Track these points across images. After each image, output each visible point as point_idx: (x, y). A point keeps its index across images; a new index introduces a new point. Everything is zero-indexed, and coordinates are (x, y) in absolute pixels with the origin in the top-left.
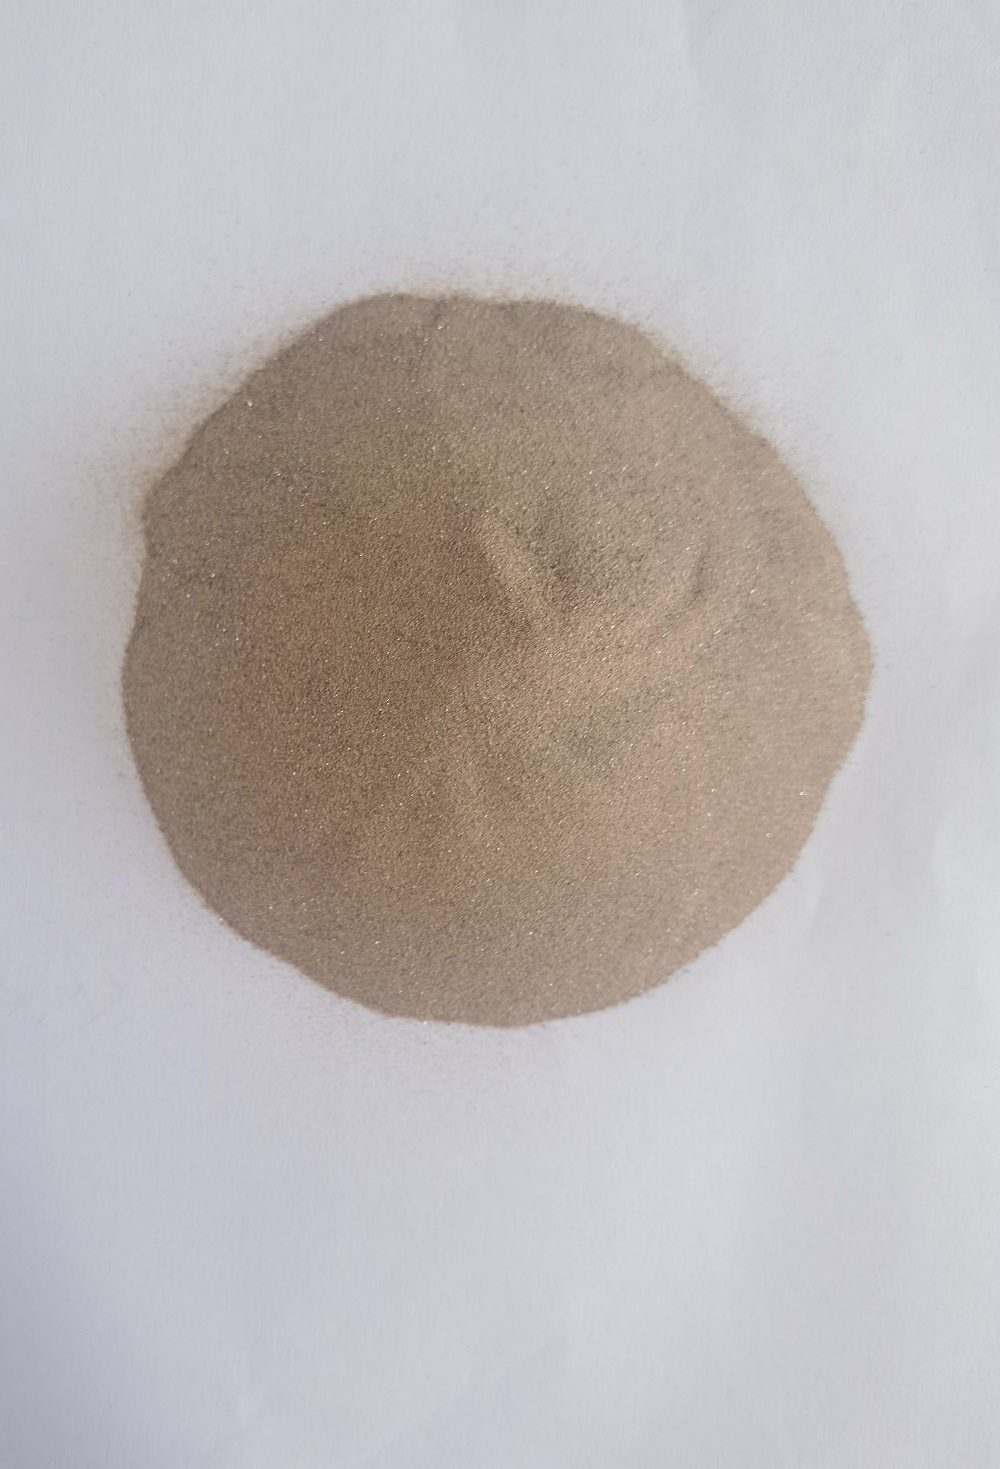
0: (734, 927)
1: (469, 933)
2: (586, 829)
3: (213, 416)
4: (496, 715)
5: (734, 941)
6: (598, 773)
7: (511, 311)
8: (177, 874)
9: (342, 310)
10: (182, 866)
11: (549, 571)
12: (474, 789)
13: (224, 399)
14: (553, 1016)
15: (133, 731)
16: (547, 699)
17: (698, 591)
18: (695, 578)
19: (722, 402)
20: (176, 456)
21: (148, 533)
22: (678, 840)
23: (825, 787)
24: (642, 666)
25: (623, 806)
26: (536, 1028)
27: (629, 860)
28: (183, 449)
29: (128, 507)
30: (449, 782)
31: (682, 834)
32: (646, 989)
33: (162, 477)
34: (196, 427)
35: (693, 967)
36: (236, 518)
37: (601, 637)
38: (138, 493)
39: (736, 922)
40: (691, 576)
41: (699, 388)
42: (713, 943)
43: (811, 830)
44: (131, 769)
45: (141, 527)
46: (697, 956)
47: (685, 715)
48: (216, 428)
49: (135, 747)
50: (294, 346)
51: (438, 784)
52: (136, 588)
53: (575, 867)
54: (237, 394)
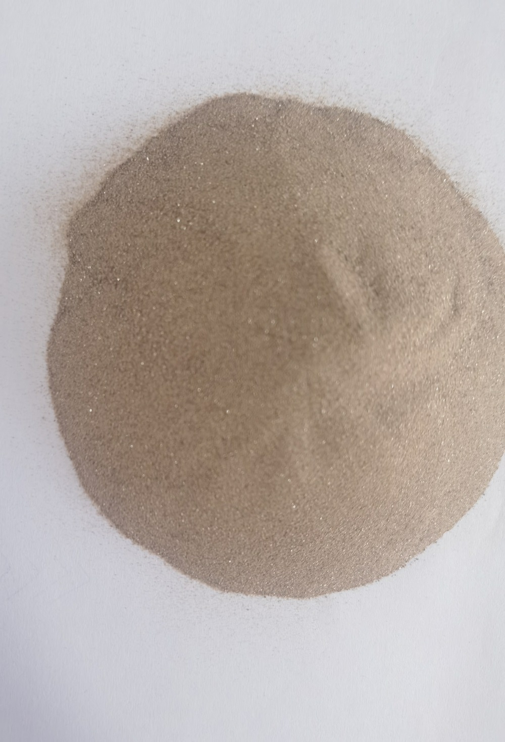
0: (448, 530)
1: (288, 540)
3: (121, 166)
7: (326, 113)
8: (81, 491)
9: (213, 101)
10: (85, 485)
12: (306, 443)
13: (128, 155)
15: (54, 388)
18: (453, 300)
20: (93, 193)
21: (70, 246)
28: (98, 188)
29: (57, 227)
30: (289, 438)
31: (432, 474)
32: (392, 571)
33: (82, 207)
34: (108, 173)
35: (421, 556)
36: (138, 239)
37: (405, 338)
38: (64, 217)
39: (450, 527)
40: (451, 299)
41: (442, 174)
42: (435, 541)
44: (51, 414)
45: (66, 242)
46: (424, 549)
47: (445, 394)
48: (122, 174)
49: (55, 399)
50: (179, 123)
52: (60, 285)
53: (367, 498)
54: (138, 152)
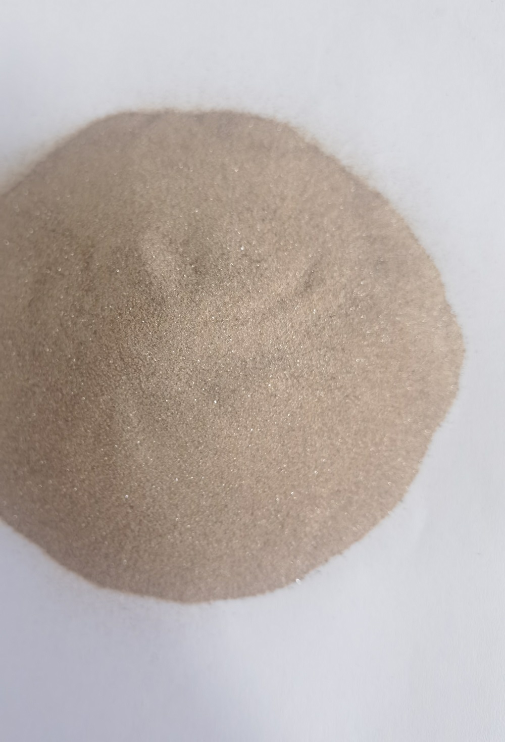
0: (356, 540)
1: (145, 529)
2: (220, 455)
4: (144, 366)
5: (356, 553)
6: (226, 412)
11: (188, 267)
12: (135, 421)
14: (216, 597)
16: (180, 355)
17: (308, 286)
18: (307, 277)
19: (347, 169)
22: (298, 469)
23: (428, 439)
24: (256, 335)
25: (248, 440)
26: (204, 605)
27: (258, 482)
30: (118, 415)
31: (301, 465)
32: (287, 583)
35: (324, 569)
37: (219, 311)
39: (357, 537)
40: (304, 276)
41: (331, 160)
42: (340, 552)
43: (417, 471)
46: (326, 561)
47: (296, 374)
51: (111, 417)
53: (216, 485)
